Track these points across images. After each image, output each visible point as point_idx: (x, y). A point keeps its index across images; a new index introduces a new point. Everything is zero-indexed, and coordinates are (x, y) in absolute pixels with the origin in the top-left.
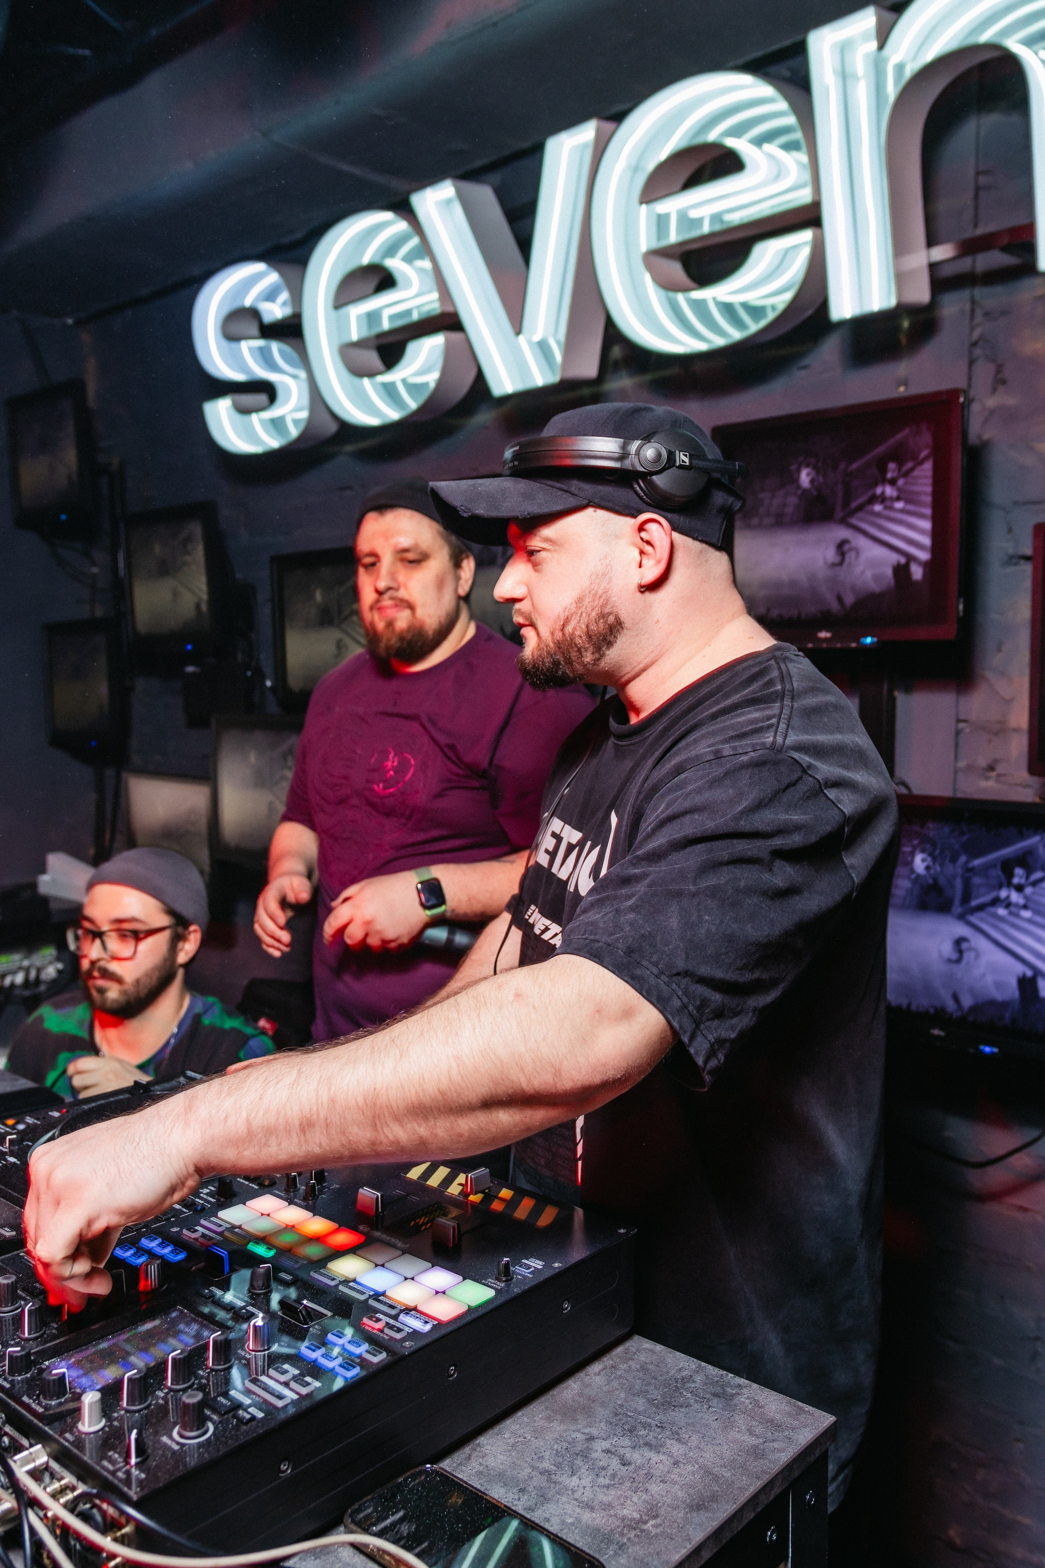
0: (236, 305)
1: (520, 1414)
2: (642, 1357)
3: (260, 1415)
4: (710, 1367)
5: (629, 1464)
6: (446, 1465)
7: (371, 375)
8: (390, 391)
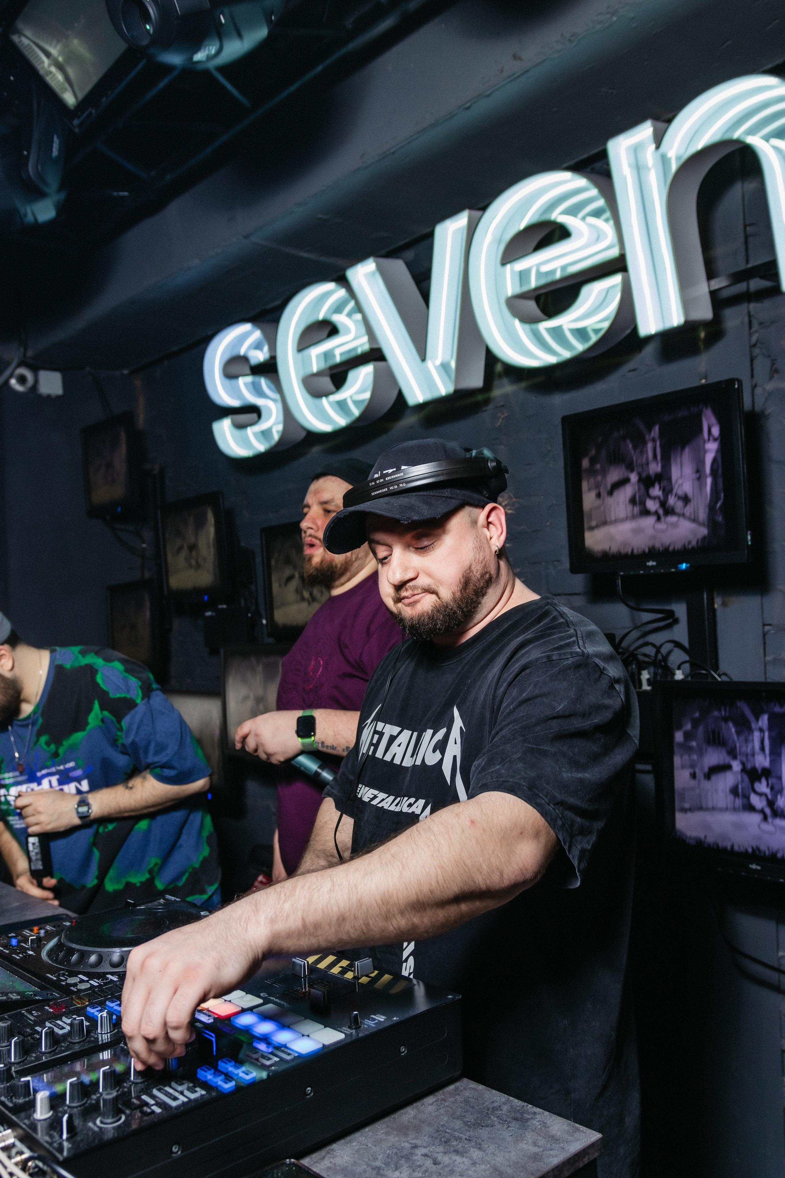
0: (234, 353)
1: (367, 1129)
2: (467, 1094)
3: (158, 1110)
4: (516, 1100)
5: (439, 1164)
6: (306, 1162)
7: (327, 395)
8: (342, 406)
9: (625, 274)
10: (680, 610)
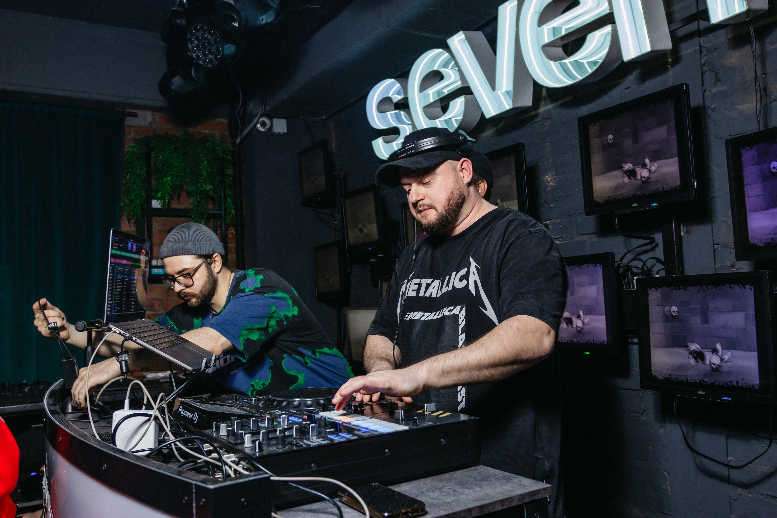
0: (384, 97)
2: (481, 470)
3: (305, 446)
5: (456, 491)
7: (437, 117)
8: (448, 123)
9: (613, 25)
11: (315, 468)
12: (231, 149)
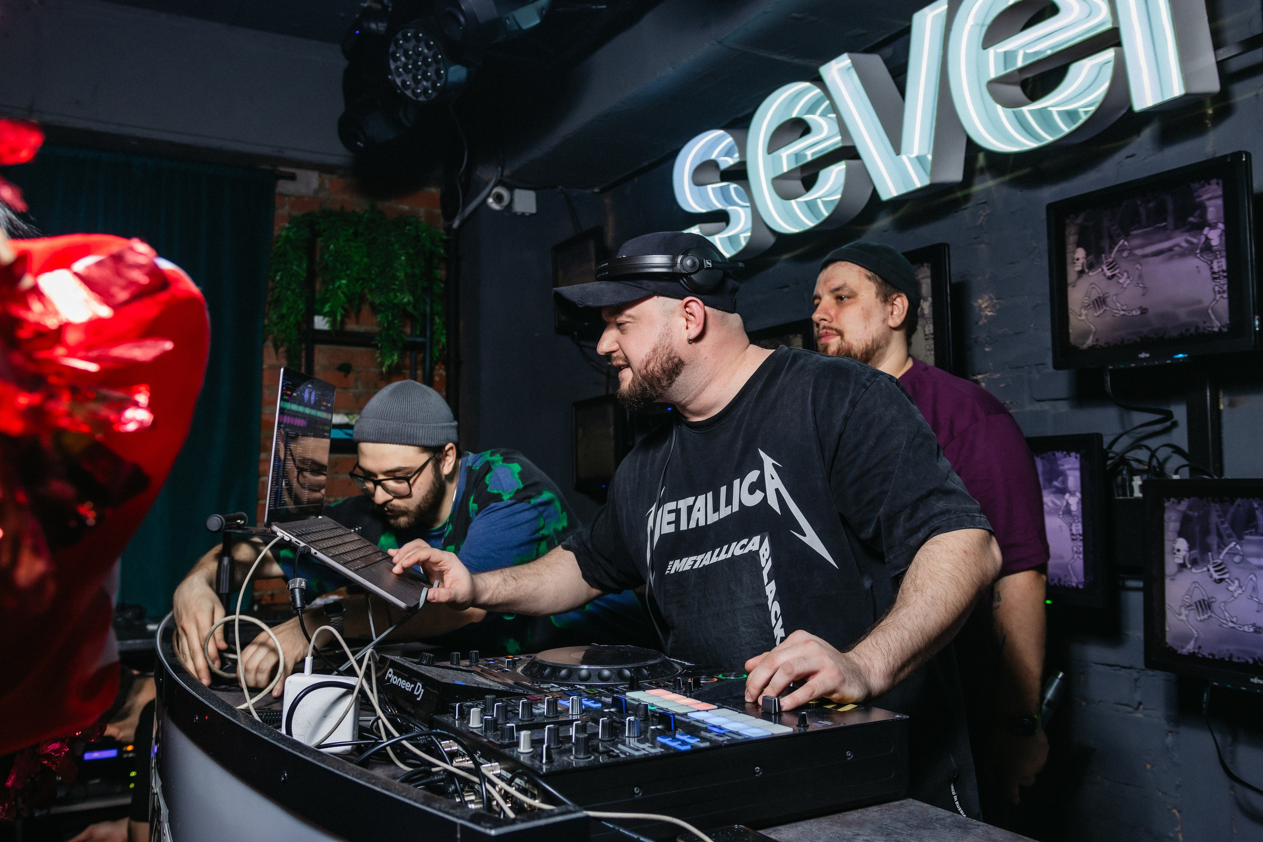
0: (705, 159)
1: (812, 821)
2: (912, 808)
3: (622, 756)
7: (795, 197)
8: (811, 206)
9: (1118, 48)
10: (1180, 412)
11: (641, 794)
12: (445, 237)
